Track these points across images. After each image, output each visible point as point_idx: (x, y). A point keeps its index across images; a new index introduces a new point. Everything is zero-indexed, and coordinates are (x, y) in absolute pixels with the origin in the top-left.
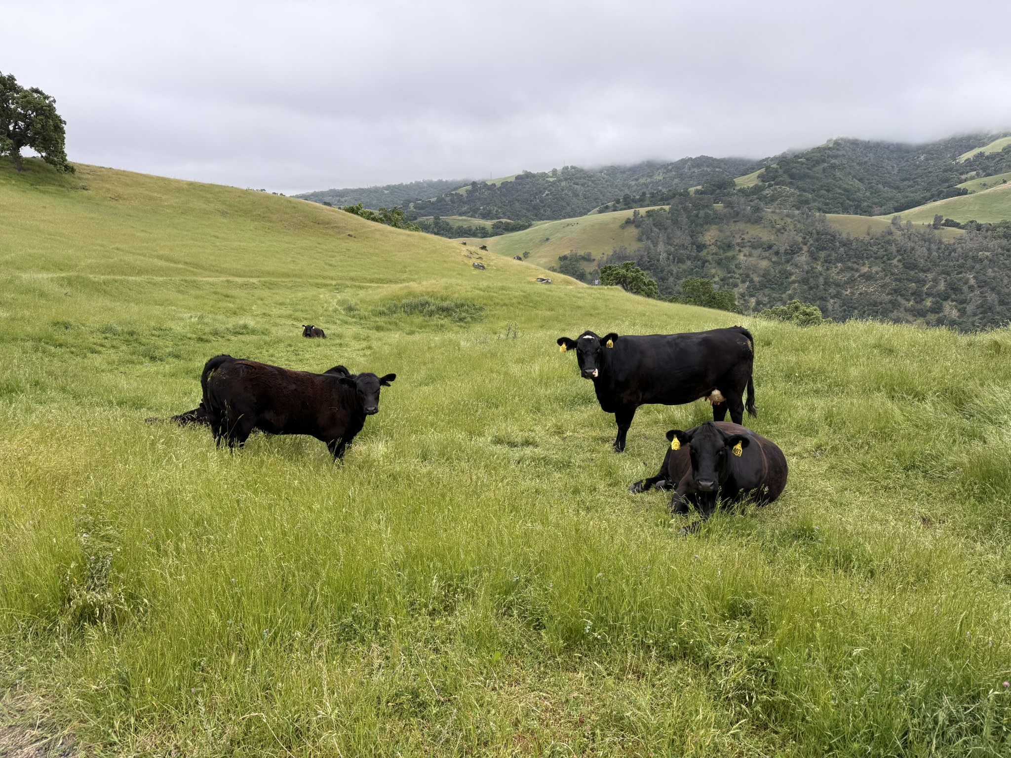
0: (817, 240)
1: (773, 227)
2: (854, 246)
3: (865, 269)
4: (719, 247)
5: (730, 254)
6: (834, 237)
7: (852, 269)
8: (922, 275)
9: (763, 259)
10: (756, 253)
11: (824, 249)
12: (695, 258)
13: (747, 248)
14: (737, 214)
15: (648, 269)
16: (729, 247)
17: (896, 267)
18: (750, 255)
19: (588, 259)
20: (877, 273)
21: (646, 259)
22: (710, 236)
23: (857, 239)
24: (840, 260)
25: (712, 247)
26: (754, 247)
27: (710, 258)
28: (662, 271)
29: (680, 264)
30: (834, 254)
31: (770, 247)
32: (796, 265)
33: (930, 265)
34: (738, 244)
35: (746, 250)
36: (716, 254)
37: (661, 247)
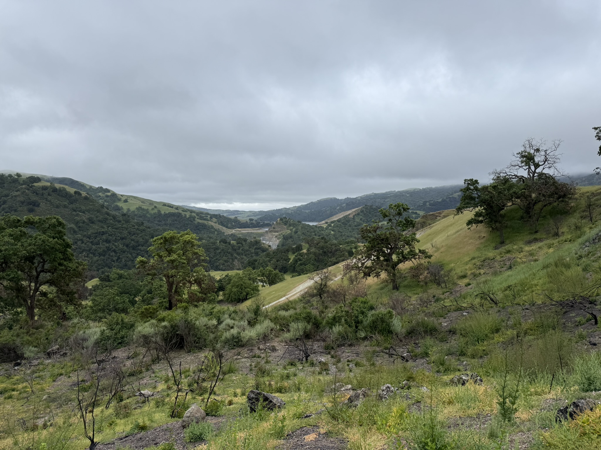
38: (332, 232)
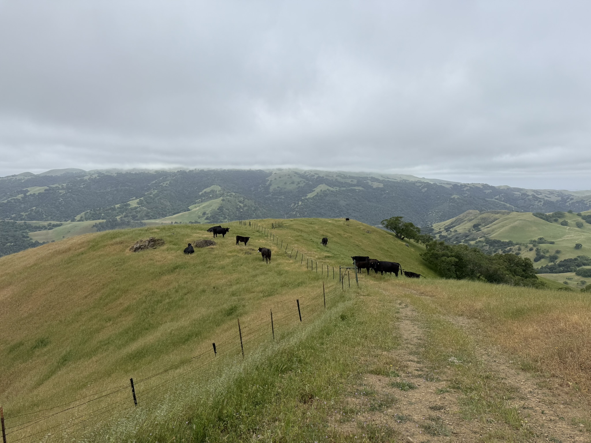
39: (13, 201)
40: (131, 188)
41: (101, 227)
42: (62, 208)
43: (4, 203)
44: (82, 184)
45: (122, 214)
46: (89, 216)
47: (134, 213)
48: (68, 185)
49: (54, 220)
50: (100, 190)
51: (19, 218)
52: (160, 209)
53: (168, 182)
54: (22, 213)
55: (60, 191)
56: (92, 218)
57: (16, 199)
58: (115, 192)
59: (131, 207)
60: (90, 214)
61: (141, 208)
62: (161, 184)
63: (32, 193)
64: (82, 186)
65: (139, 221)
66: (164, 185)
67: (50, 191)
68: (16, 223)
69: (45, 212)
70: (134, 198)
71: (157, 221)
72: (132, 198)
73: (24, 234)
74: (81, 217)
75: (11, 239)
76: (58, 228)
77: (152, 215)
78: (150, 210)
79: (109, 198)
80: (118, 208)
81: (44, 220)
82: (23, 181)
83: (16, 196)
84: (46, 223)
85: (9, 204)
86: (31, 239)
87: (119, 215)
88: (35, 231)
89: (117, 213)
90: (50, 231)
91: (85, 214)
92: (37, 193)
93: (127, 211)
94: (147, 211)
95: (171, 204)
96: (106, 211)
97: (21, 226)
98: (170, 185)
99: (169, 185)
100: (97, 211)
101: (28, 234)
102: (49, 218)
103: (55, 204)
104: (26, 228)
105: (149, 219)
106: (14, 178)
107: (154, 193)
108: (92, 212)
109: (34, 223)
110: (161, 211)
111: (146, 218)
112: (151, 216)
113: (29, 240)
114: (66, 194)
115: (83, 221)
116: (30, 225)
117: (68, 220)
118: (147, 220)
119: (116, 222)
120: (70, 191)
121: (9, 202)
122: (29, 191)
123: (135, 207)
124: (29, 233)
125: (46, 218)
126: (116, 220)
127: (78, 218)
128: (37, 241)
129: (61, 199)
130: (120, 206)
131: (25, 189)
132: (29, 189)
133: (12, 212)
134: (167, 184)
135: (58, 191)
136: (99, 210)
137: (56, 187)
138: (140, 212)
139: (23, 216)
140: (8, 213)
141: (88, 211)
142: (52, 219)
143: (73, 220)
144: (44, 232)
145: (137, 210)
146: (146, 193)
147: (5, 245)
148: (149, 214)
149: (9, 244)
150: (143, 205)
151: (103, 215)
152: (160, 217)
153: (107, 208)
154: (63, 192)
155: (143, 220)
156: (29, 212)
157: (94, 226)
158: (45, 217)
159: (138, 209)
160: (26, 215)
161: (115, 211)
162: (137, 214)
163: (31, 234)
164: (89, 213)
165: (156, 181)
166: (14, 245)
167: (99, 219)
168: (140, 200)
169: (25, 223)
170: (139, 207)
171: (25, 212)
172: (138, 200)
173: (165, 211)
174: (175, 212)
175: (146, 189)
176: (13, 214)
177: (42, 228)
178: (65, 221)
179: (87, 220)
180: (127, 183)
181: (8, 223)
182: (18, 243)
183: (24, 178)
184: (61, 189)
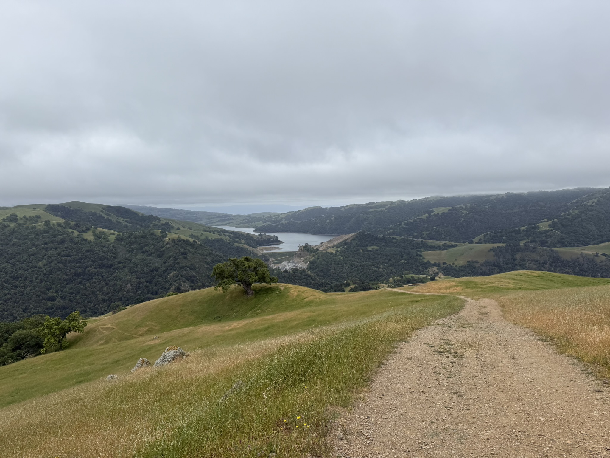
0: (553, 260)
1: (539, 254)
2: (564, 262)
3: (567, 270)
4: (521, 260)
5: (524, 263)
6: (558, 259)
7: (563, 270)
8: (584, 273)
9: (535, 265)
10: (533, 262)
11: (554, 263)
12: (513, 263)
13: (530, 261)
14: (528, 249)
15: (497, 266)
16: (524, 260)
17: (577, 270)
18: (531, 263)
19: (477, 262)
20: (570, 272)
21: (496, 263)
22: (518, 256)
23: (566, 260)
24: (559, 267)
25: (519, 260)
26: (532, 261)
27: (517, 263)
28: (501, 267)
29: (507, 265)
30: (558, 265)
31: (537, 261)
32: (545, 268)
33: (587, 270)
34: (527, 259)
35: (529, 262)
36: (519, 262)
37: (501, 259)
38: (341, 258)
39: (418, 220)
40: (543, 208)
41: (499, 251)
42: (462, 229)
43: (410, 222)
44: (487, 204)
45: (528, 238)
46: (488, 238)
47: (544, 238)
48: (472, 205)
49: (452, 240)
50: (506, 211)
51: (420, 236)
52: (580, 234)
53: (595, 200)
54: (423, 232)
55: (463, 211)
56: (492, 240)
57: (422, 218)
58: (524, 213)
59: (540, 230)
60: (490, 236)
61: (553, 232)
62: (584, 203)
63: (436, 213)
64: (487, 207)
65: (548, 248)
66: (589, 204)
67: (454, 211)
68: (414, 240)
69: (445, 232)
70: (546, 220)
71: (576, 250)
72: (542, 220)
73: (418, 252)
74: (480, 239)
75: (405, 256)
76: (452, 249)
77: (568, 242)
78: (565, 235)
79: (516, 220)
80: (524, 231)
81: (442, 240)
82: (432, 202)
83: (421, 216)
84: (441, 243)
85: (415, 223)
86: (424, 258)
87: (524, 239)
88: (429, 251)
89: (522, 237)
90: (444, 252)
91: (485, 236)
92: (440, 213)
93: (535, 235)
94: (561, 236)
95: (597, 229)
96: (509, 234)
97: (418, 244)
98: (598, 204)
99: (596, 203)
100: (499, 232)
101: (421, 253)
102: (448, 238)
103: (456, 224)
104: (422, 247)
105: (564, 247)
106: (425, 200)
107: (573, 214)
108: (493, 234)
109: (430, 242)
110: (582, 238)
111: (559, 246)
112: (566, 243)
113: (421, 260)
114: (469, 214)
115: (481, 243)
116: (426, 244)
117: (467, 242)
118: (560, 247)
119: (518, 247)
120: (473, 211)
121: (415, 221)
122: (434, 211)
123: (546, 230)
124: (423, 252)
125: (445, 238)
126: (519, 245)
127: (476, 239)
128: (428, 261)
129: (463, 220)
130: (526, 228)
131: (431, 210)
132: (434, 209)
133: (416, 231)
134: (593, 203)
135: (461, 212)
136: (501, 232)
137: (460, 208)
138: (551, 236)
139: (424, 234)
140: (412, 232)
141: (488, 233)
142: (450, 240)
143: (471, 242)
144: (437, 252)
145: (548, 234)
146: (562, 214)
147: (398, 262)
148: (564, 240)
149: (402, 261)
150: (557, 228)
151: (504, 238)
152: (580, 245)
153: (510, 230)
154: (465, 212)
155: (555, 247)
156: (430, 232)
157: (491, 250)
158: (443, 237)
159: (550, 233)
160: (426, 234)
161: (520, 234)
162: (547, 239)
163: (425, 253)
164: (488, 236)
165: (579, 199)
166: (406, 263)
167: (499, 243)
168: (553, 221)
169: (422, 241)
170: (551, 230)
171: (426, 232)
172: (550, 222)
173: (587, 238)
174: (603, 239)
175: (563, 209)
176: (415, 233)
177: (436, 248)
178: (464, 242)
179: (486, 243)
180: (539, 202)
181: (407, 240)
182: (410, 261)
183: (433, 200)
184: (465, 210)
